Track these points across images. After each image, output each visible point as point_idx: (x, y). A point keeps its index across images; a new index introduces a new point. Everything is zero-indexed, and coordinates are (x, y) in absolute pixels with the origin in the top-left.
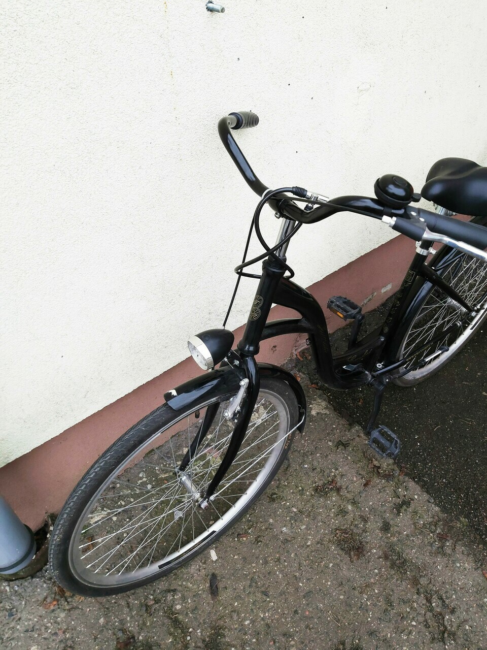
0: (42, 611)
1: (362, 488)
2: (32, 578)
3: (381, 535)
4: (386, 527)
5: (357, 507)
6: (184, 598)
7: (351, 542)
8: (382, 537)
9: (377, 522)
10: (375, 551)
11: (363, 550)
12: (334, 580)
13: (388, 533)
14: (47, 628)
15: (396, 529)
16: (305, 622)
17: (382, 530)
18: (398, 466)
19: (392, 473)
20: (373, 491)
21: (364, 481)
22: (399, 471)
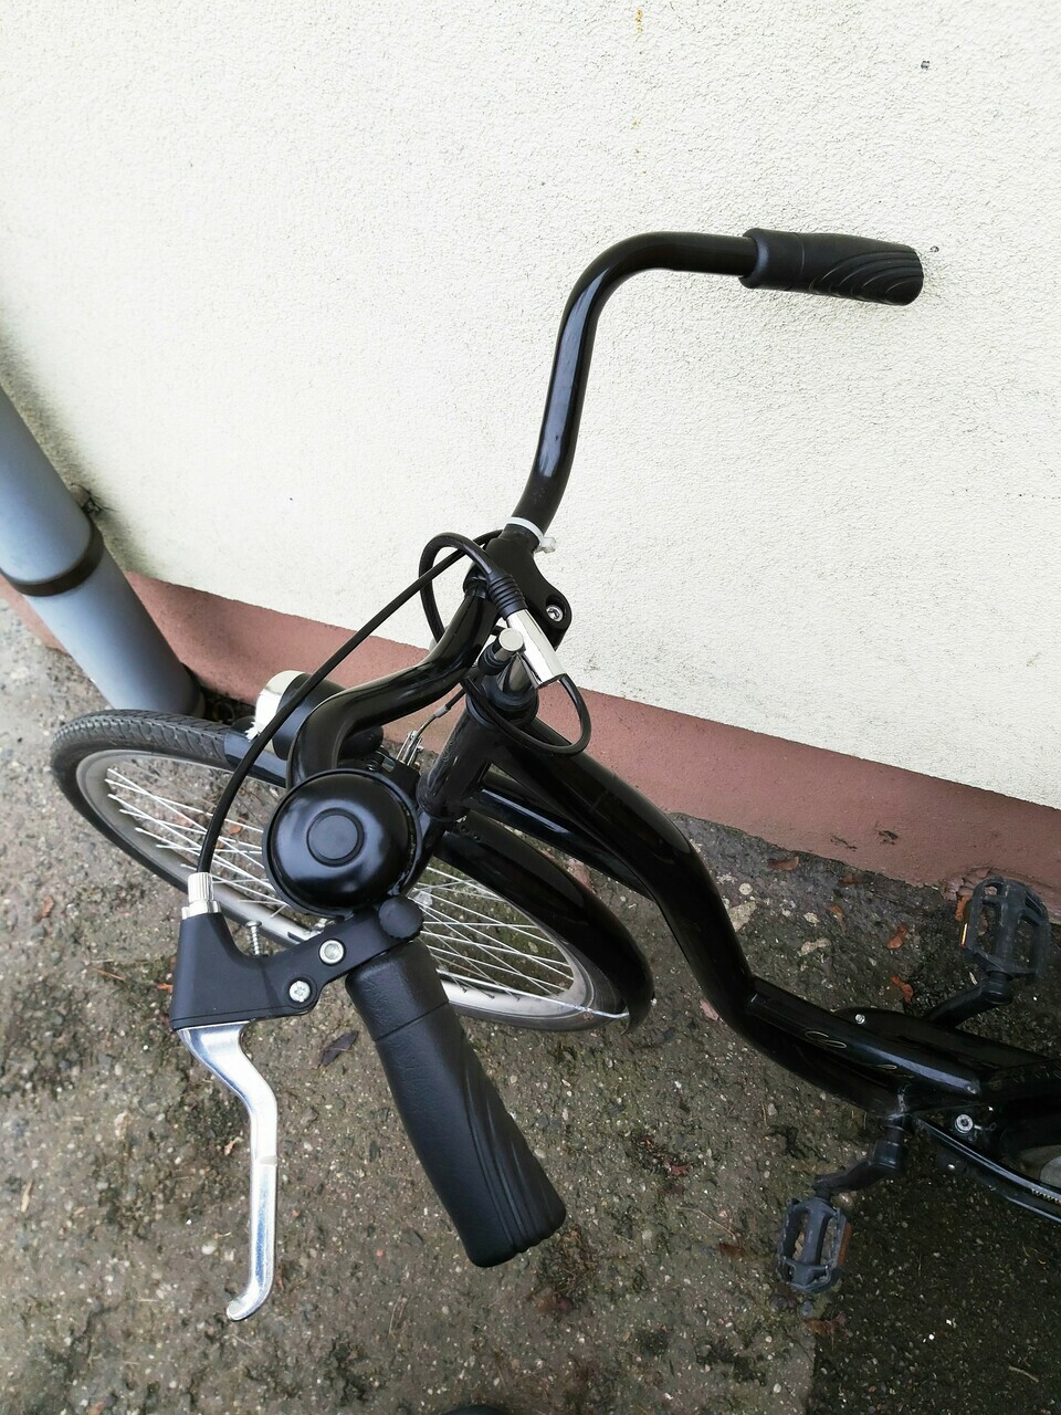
1: (712, 1243)
3: (625, 1338)
4: (653, 1344)
5: (658, 1254)
7: (571, 1276)
8: (625, 1344)
9: (651, 1315)
10: (582, 1340)
13: (642, 1354)
15: (665, 1370)
16: (361, 1258)
17: (639, 1337)
18: (830, 1305)
19: (800, 1299)
20: (723, 1273)
21: (734, 1238)
22: (818, 1314)
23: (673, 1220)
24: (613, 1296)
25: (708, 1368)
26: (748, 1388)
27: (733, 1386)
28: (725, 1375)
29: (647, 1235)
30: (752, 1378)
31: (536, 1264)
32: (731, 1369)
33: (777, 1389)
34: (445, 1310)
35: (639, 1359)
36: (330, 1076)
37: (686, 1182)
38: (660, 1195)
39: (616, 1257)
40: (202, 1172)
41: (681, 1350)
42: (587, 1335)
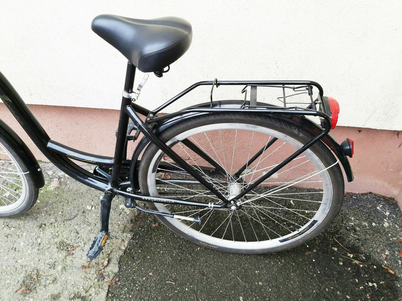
1: (80, 266)
4: (55, 297)
5: (62, 272)
9: (56, 289)
11: (29, 293)
17: (51, 296)
18: (114, 277)
19: (106, 277)
20: (82, 274)
21: (87, 264)
22: (110, 280)
23: (68, 262)
24: (45, 286)
29: (59, 268)
31: (21, 282)
37: (74, 252)
38: (66, 256)
39: (48, 275)
41: (64, 297)
42: (34, 298)
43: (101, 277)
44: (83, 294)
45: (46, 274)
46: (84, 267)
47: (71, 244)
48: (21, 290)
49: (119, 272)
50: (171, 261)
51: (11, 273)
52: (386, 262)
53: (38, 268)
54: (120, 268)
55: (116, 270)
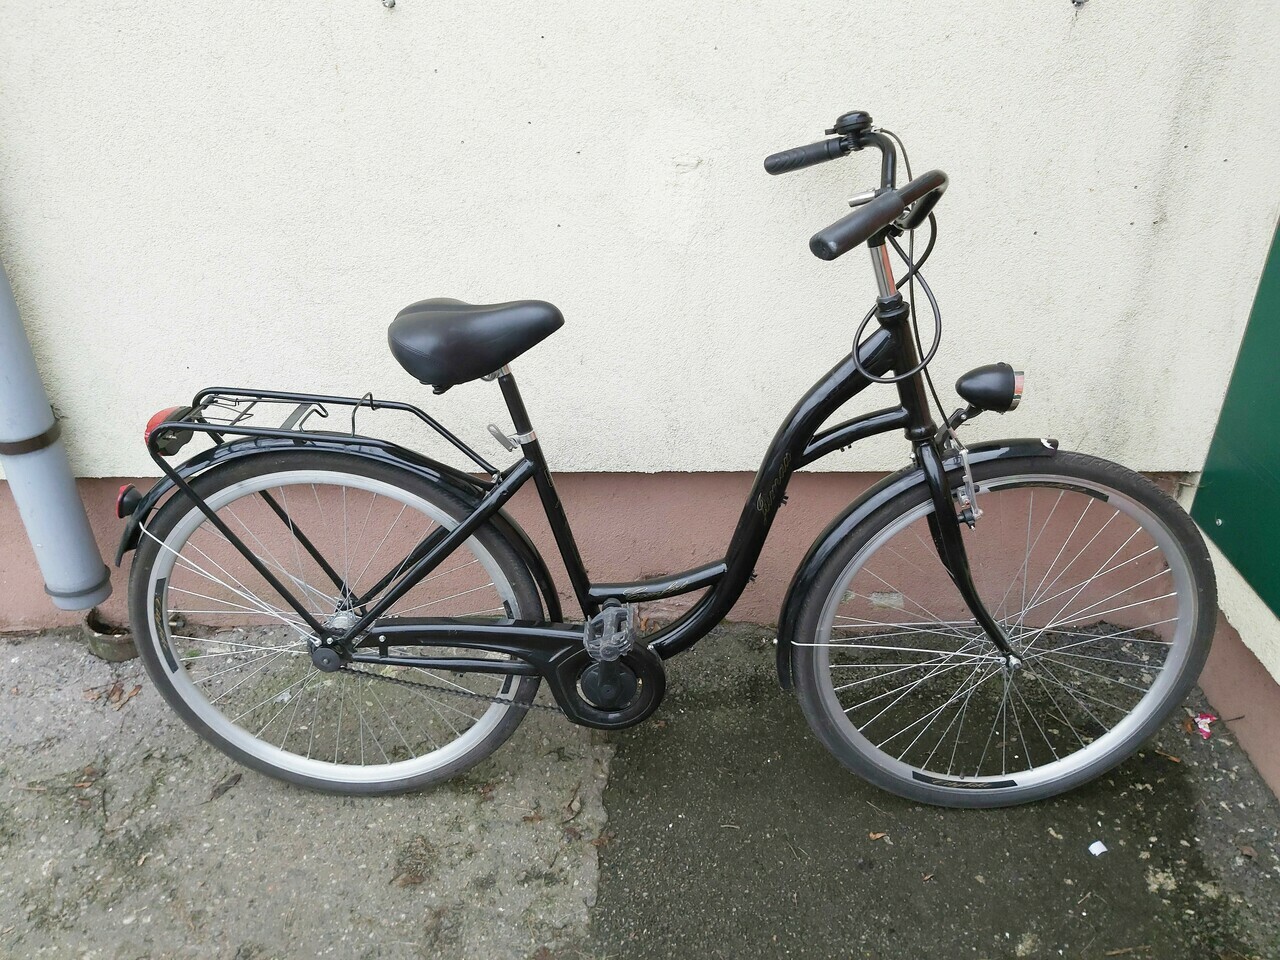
0: (79, 696)
1: (517, 819)
2: (109, 663)
3: (465, 886)
4: (484, 884)
5: (481, 835)
6: (187, 775)
7: (419, 864)
8: (465, 889)
9: (481, 868)
10: (433, 895)
11: (420, 883)
12: (345, 883)
13: (478, 891)
14: (66, 712)
15: (496, 896)
16: (255, 894)
17: (474, 882)
18: (602, 830)
19: (583, 834)
20: (527, 833)
21: (533, 813)
22: (596, 836)
23: (488, 815)
24: (452, 866)
25: (526, 885)
26: (555, 889)
27: (545, 890)
28: (539, 886)
29: (472, 828)
30: (558, 882)
31: (393, 864)
32: (542, 881)
33: (576, 883)
34: (326, 906)
35: (477, 894)
36: (223, 802)
37: (494, 793)
38: (478, 804)
39: (452, 845)
40: (120, 879)
41: (506, 882)
42: (436, 891)
43: (573, 834)
44: (546, 869)
45: (447, 843)
46: (526, 819)
47: (481, 780)
48: (400, 878)
49: (609, 821)
50: (716, 788)
51: (363, 852)
52: (1161, 745)
53: (423, 833)
54: (609, 812)
55: (602, 817)
